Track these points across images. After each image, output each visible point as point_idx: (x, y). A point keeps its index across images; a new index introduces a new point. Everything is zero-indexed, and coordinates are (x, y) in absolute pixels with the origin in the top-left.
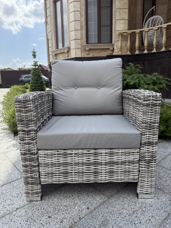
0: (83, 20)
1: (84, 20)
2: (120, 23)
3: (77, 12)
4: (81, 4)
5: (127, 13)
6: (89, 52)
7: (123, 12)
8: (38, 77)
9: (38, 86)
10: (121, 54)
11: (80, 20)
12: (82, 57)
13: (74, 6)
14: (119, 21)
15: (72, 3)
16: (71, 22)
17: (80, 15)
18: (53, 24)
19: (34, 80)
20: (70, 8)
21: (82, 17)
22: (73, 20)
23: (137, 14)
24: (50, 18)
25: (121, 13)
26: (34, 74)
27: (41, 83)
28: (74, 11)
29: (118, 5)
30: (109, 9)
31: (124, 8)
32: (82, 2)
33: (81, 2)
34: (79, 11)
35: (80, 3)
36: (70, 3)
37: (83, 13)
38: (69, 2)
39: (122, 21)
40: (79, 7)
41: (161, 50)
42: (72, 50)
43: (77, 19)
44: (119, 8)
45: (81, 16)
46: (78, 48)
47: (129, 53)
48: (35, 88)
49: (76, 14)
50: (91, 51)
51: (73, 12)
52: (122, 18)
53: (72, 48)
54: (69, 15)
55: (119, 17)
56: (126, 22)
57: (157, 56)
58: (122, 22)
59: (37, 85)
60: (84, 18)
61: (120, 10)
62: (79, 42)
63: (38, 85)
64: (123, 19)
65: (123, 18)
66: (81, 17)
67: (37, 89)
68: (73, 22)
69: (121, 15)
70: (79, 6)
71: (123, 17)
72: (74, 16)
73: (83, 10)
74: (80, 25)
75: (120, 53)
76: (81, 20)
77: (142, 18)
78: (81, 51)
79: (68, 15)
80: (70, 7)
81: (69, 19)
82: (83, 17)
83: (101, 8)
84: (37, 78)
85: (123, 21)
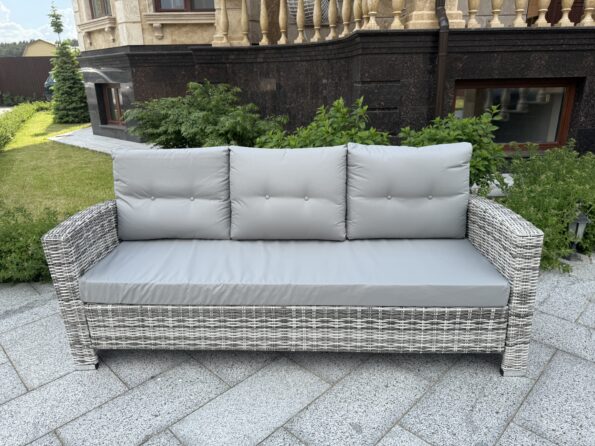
6: (162, 32)
8: (74, 84)
9: (75, 109)
12: (147, 44)
19: (62, 94)
26: (60, 78)
27: (81, 102)
42: (119, 27)
46: (134, 22)
47: (245, 43)
48: (68, 116)
50: (168, 31)
53: (119, 21)
59: (71, 106)
62: (135, 7)
63: (74, 105)
67: (71, 119)
75: (225, 40)
78: (143, 30)
84: (70, 87)
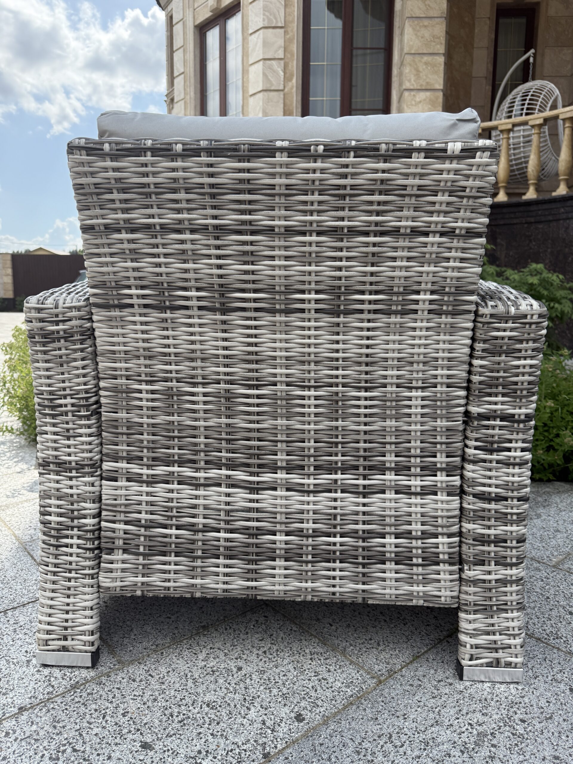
0: (292, 88)
1: (295, 89)
2: (418, 99)
3: (274, 62)
4: (288, 37)
5: (442, 68)
7: (426, 64)
11: (281, 87)
13: (266, 44)
14: (414, 95)
15: (258, 33)
16: (254, 94)
17: (285, 73)
18: (193, 101)
20: (250, 49)
21: (291, 80)
22: (260, 88)
23: (474, 75)
24: (185, 82)
25: (421, 69)
28: (265, 59)
29: (411, 43)
30: (381, 56)
31: (431, 51)
32: (292, 31)
33: (289, 30)
34: (281, 59)
35: (286, 33)
36: (251, 31)
37: (292, 66)
38: (248, 29)
39: (422, 95)
40: (280, 47)
41: (554, 194)
43: (272, 85)
44: (413, 52)
45: (287, 75)
49: (270, 68)
51: (261, 63)
52: (424, 83)
54: (248, 71)
55: (412, 80)
56: (437, 98)
57: (540, 212)
58: (424, 97)
60: (295, 83)
61: (417, 58)
64: (429, 87)
65: (427, 83)
66: (287, 79)
68: (260, 95)
69: (421, 74)
70: (281, 42)
71: (428, 80)
72: (264, 74)
73: (292, 55)
74: (282, 106)
76: (286, 90)
77: (489, 88)
79: (245, 72)
80: (251, 45)
81: (245, 85)
82: (294, 81)
83: (355, 52)
85: (428, 94)
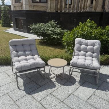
6: (34, 7)
10: (50, 12)
12: (30, 10)
19: (4, 20)
26: (4, 16)
46: (27, 5)
47: (54, 11)
53: (23, 4)
62: (28, 1)
63: (6, 23)
75: (50, 10)
78: (29, 7)
